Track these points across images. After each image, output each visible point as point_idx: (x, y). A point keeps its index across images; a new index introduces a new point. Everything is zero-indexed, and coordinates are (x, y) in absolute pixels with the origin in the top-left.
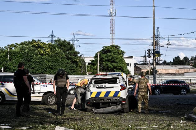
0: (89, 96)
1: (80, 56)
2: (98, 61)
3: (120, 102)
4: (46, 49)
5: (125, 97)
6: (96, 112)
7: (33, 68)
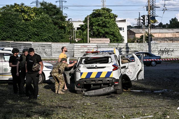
0: (79, 77)
1: (68, 20)
2: (88, 26)
3: (113, 84)
4: (30, 14)
5: (117, 77)
6: (87, 94)
7: (16, 35)
